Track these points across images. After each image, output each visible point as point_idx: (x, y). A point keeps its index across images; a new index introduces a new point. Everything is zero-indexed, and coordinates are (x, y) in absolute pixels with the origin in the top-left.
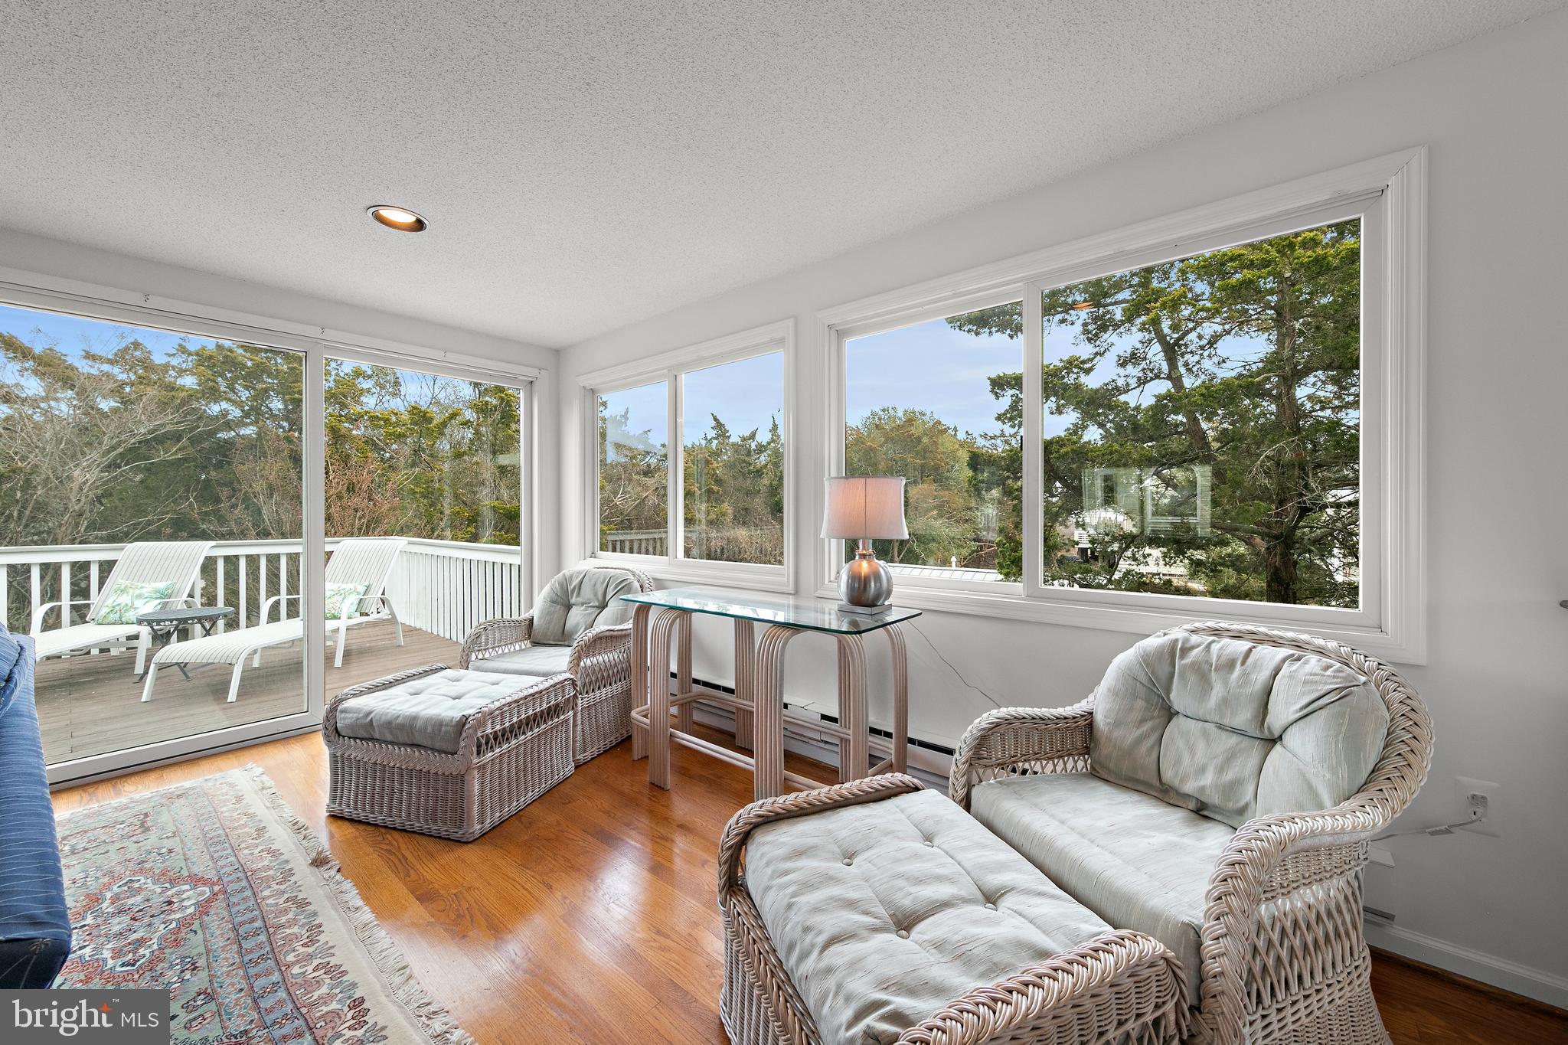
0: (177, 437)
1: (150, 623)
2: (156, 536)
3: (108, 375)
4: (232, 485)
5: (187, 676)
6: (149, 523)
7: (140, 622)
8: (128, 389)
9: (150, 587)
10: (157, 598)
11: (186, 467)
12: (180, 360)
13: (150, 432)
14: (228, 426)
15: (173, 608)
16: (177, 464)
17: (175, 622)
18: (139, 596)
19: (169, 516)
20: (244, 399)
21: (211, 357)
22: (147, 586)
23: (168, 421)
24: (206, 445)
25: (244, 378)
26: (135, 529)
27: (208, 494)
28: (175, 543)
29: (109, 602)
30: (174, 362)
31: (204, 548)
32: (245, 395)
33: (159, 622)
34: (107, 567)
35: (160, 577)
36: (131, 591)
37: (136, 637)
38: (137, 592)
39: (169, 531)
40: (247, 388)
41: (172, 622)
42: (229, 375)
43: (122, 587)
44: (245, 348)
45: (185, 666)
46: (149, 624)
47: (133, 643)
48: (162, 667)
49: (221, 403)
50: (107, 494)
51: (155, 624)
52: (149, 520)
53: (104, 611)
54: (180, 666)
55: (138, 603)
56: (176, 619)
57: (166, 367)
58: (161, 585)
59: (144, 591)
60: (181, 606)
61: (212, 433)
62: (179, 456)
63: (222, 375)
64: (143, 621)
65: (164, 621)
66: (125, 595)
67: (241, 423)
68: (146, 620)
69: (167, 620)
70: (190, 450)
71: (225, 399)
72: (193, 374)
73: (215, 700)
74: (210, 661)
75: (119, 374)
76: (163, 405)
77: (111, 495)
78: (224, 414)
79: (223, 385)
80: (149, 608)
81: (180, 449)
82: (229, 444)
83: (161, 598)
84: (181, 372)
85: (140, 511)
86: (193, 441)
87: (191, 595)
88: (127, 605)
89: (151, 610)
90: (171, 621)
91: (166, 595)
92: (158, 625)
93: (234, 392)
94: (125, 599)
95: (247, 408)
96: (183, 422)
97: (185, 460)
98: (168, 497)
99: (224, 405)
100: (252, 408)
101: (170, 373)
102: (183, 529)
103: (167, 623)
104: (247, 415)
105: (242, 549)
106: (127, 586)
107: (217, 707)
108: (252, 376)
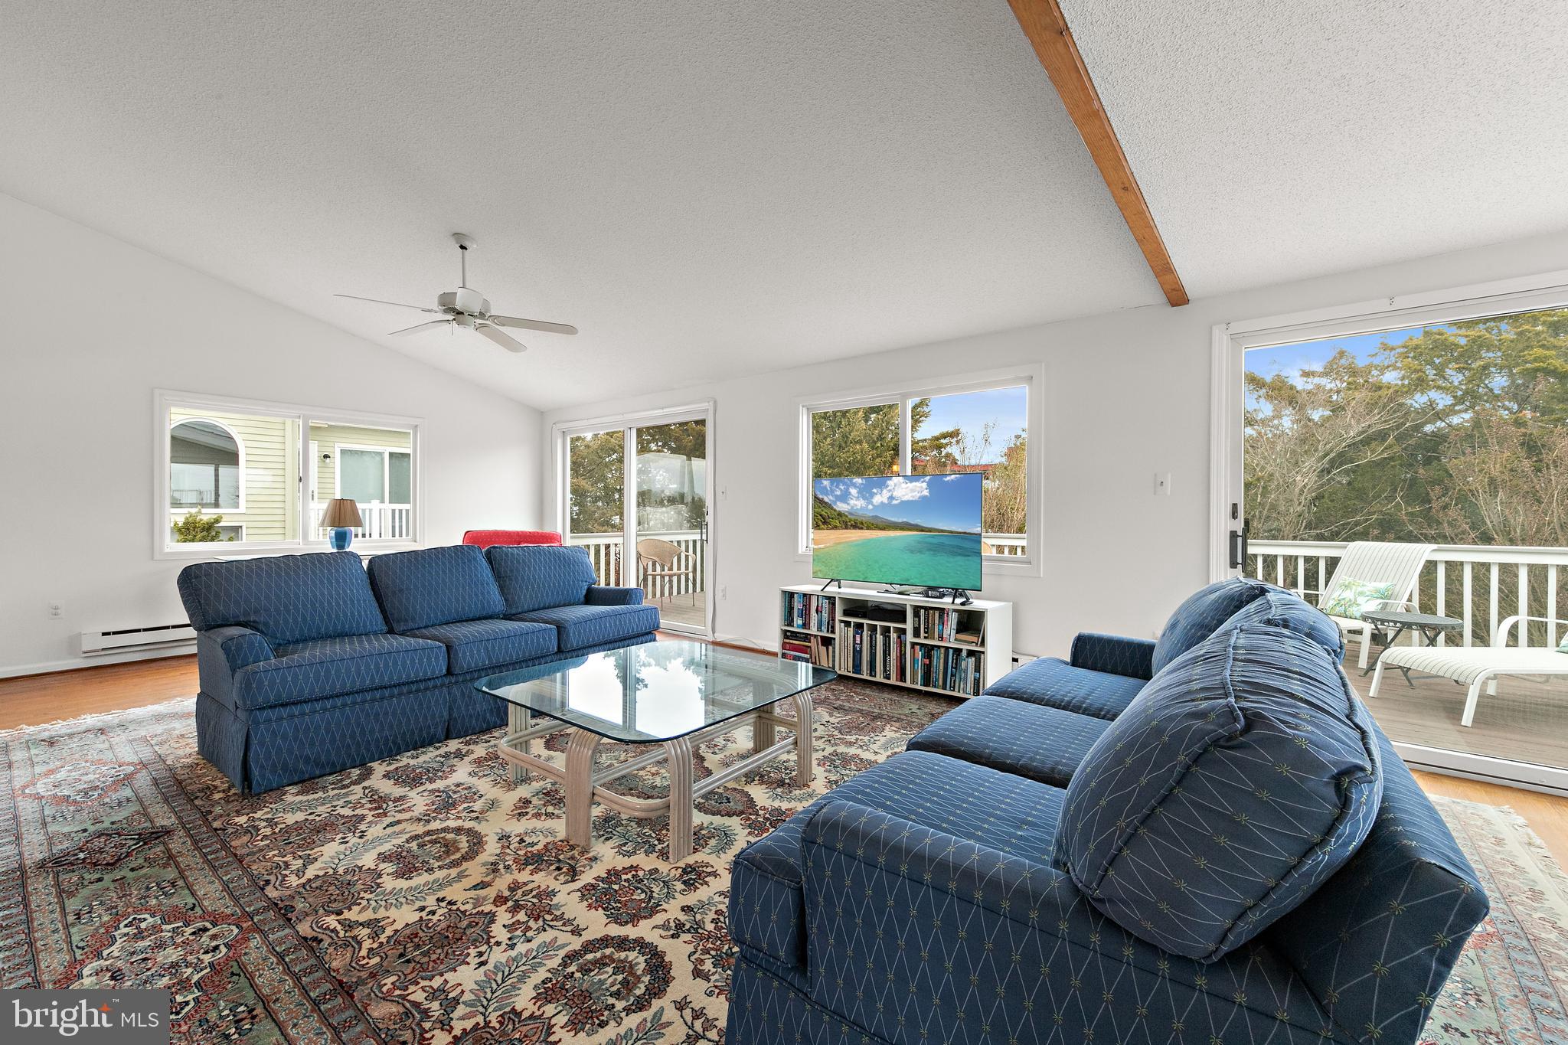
0: (1382, 436)
1: (1374, 620)
2: (1364, 536)
3: (1318, 387)
4: (1444, 480)
5: (1411, 685)
6: (1357, 524)
7: (1365, 618)
8: (1335, 397)
9: (1371, 586)
10: (1377, 598)
11: (1392, 467)
12: (1383, 357)
13: (1359, 434)
14: (1438, 416)
15: (1393, 610)
16: (1381, 464)
17: (1398, 625)
18: (1361, 594)
19: (1375, 516)
20: (1456, 384)
21: (1417, 347)
22: (1368, 584)
23: (1375, 422)
24: (1412, 442)
25: (1457, 360)
26: (1344, 529)
27: (1416, 493)
28: (1384, 543)
29: (1335, 595)
30: (1376, 361)
31: (1425, 551)
32: (1457, 378)
33: (1383, 621)
34: (1333, 563)
35: (1380, 577)
36: (1354, 587)
37: (1359, 632)
38: (1360, 589)
39: (1376, 532)
40: (1460, 370)
41: (1395, 624)
42: (1437, 361)
43: (1347, 583)
44: (1459, 325)
45: (1407, 671)
46: (1373, 622)
47: (1358, 638)
48: (1388, 667)
49: (1429, 393)
50: (1319, 497)
51: (1379, 623)
52: (1356, 521)
53: (1331, 603)
54: (1403, 671)
55: (1361, 600)
56: (1400, 622)
57: (1368, 370)
58: (1382, 586)
59: (1365, 589)
60: (1401, 610)
61: (1417, 428)
62: (1385, 455)
63: (1431, 363)
64: (1368, 618)
65: (1388, 621)
66: (1349, 591)
67: (1450, 411)
68: (1371, 618)
69: (1392, 621)
70: (1396, 449)
71: (1435, 387)
72: (1396, 368)
73: (1448, 718)
74: (1441, 673)
75: (1328, 383)
76: (1371, 407)
77: (1323, 497)
78: (1432, 404)
79: (1431, 373)
80: (1372, 606)
81: (1386, 448)
82: (1439, 438)
83: (1382, 598)
84: (1383, 370)
85: (1349, 512)
86: (1399, 439)
87: (1410, 600)
88: (1350, 600)
89: (1372, 609)
90: (1395, 622)
91: (1386, 596)
92: (1382, 624)
93: (1445, 379)
94: (1348, 595)
95: (1460, 393)
96: (1389, 420)
97: (1391, 459)
98: (1375, 498)
99: (1433, 394)
100: (1466, 393)
101: (1373, 373)
102: (1389, 530)
103: (1391, 624)
104: (1459, 400)
105: (1468, 555)
106: (1349, 583)
107: (1451, 727)
108: (1465, 356)
